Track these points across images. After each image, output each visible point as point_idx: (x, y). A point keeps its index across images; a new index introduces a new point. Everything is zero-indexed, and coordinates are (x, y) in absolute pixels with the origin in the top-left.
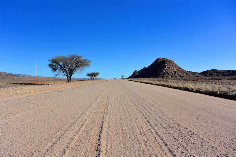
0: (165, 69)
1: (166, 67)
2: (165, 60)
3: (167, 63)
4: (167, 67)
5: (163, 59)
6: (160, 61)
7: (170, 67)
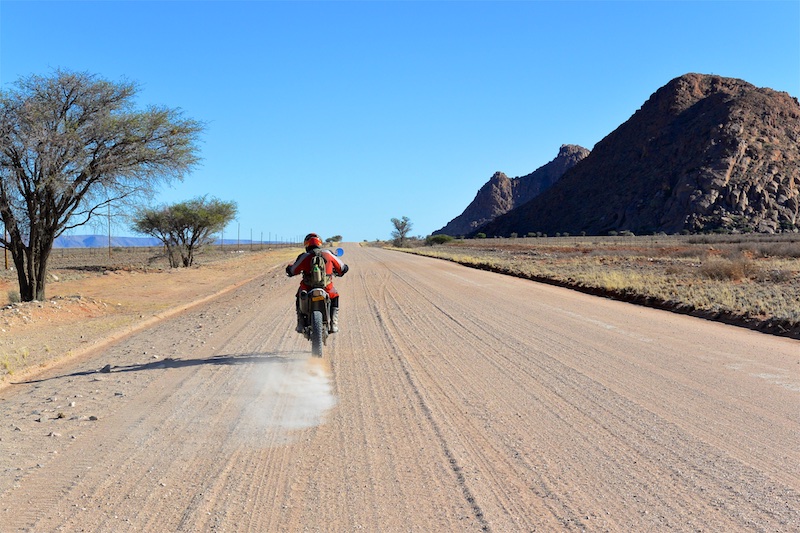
0: (732, 161)
1: (734, 145)
2: (733, 93)
3: (748, 116)
4: (743, 147)
5: (714, 80)
6: (686, 100)
7: (769, 150)
